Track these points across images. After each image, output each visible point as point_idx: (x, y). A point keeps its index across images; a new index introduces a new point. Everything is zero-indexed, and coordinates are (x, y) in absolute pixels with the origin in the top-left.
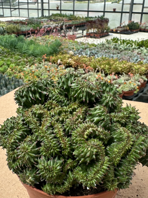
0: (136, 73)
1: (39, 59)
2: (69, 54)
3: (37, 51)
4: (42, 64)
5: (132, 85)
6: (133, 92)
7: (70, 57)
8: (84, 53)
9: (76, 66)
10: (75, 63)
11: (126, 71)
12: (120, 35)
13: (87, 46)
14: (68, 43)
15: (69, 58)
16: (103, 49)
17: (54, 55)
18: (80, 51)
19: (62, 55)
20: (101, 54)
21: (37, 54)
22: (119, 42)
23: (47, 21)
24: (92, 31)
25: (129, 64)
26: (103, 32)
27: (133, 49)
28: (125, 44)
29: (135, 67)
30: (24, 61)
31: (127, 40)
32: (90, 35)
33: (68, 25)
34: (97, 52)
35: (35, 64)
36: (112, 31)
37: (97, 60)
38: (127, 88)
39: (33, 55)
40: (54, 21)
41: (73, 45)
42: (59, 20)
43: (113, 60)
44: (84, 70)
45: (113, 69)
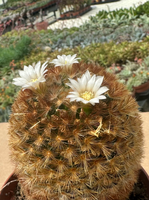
0: (145, 56)
1: (6, 68)
2: (45, 51)
4: (12, 75)
7: (47, 55)
8: (65, 44)
11: (130, 56)
13: (66, 33)
14: (40, 36)
15: (46, 57)
16: (89, 32)
17: (25, 58)
18: (58, 43)
19: (36, 55)
20: (89, 40)
21: (2, 63)
22: (109, 16)
23: (3, 11)
24: (68, 10)
25: (132, 45)
26: (82, 7)
27: (131, 21)
28: (118, 17)
29: (141, 47)
31: (118, 9)
32: (66, 16)
33: (33, 9)
34: (83, 39)
35: (2, 77)
36: (95, 3)
37: (86, 50)
40: (12, 9)
41: (47, 37)
42: (18, 6)
43: (108, 45)
45: (111, 58)
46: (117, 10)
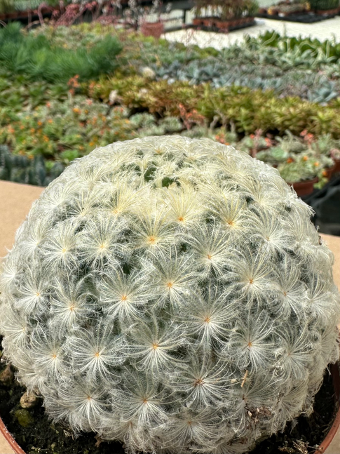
0: (324, 133)
1: (61, 88)
2: (143, 77)
3: (55, 68)
4: (66, 103)
5: (310, 166)
6: (311, 185)
7: (144, 83)
8: (184, 74)
9: (159, 110)
10: (156, 103)
11: (295, 126)
12: (284, 26)
13: (193, 54)
14: (141, 46)
15: (140, 87)
16: (236, 64)
17: (101, 78)
18: (171, 67)
19: (123, 79)
20: (230, 77)
21: (56, 76)
22: (281, 45)
24: (210, 13)
25: (305, 105)
26: (237, 16)
27: (319, 64)
28: (298, 50)
29: (320, 114)
30: (18, 94)
31: (303, 38)
32: (202, 23)
34: (220, 73)
35: (46, 102)
36: (264, 14)
37: (218, 94)
38: (295, 174)
39: (44, 78)
41: (155, 51)
43: (262, 95)
44: (181, 121)
45: (260, 120)
46: (300, 37)
